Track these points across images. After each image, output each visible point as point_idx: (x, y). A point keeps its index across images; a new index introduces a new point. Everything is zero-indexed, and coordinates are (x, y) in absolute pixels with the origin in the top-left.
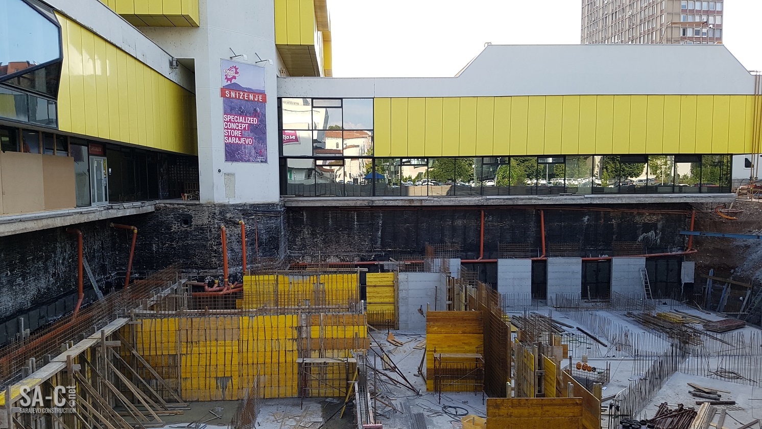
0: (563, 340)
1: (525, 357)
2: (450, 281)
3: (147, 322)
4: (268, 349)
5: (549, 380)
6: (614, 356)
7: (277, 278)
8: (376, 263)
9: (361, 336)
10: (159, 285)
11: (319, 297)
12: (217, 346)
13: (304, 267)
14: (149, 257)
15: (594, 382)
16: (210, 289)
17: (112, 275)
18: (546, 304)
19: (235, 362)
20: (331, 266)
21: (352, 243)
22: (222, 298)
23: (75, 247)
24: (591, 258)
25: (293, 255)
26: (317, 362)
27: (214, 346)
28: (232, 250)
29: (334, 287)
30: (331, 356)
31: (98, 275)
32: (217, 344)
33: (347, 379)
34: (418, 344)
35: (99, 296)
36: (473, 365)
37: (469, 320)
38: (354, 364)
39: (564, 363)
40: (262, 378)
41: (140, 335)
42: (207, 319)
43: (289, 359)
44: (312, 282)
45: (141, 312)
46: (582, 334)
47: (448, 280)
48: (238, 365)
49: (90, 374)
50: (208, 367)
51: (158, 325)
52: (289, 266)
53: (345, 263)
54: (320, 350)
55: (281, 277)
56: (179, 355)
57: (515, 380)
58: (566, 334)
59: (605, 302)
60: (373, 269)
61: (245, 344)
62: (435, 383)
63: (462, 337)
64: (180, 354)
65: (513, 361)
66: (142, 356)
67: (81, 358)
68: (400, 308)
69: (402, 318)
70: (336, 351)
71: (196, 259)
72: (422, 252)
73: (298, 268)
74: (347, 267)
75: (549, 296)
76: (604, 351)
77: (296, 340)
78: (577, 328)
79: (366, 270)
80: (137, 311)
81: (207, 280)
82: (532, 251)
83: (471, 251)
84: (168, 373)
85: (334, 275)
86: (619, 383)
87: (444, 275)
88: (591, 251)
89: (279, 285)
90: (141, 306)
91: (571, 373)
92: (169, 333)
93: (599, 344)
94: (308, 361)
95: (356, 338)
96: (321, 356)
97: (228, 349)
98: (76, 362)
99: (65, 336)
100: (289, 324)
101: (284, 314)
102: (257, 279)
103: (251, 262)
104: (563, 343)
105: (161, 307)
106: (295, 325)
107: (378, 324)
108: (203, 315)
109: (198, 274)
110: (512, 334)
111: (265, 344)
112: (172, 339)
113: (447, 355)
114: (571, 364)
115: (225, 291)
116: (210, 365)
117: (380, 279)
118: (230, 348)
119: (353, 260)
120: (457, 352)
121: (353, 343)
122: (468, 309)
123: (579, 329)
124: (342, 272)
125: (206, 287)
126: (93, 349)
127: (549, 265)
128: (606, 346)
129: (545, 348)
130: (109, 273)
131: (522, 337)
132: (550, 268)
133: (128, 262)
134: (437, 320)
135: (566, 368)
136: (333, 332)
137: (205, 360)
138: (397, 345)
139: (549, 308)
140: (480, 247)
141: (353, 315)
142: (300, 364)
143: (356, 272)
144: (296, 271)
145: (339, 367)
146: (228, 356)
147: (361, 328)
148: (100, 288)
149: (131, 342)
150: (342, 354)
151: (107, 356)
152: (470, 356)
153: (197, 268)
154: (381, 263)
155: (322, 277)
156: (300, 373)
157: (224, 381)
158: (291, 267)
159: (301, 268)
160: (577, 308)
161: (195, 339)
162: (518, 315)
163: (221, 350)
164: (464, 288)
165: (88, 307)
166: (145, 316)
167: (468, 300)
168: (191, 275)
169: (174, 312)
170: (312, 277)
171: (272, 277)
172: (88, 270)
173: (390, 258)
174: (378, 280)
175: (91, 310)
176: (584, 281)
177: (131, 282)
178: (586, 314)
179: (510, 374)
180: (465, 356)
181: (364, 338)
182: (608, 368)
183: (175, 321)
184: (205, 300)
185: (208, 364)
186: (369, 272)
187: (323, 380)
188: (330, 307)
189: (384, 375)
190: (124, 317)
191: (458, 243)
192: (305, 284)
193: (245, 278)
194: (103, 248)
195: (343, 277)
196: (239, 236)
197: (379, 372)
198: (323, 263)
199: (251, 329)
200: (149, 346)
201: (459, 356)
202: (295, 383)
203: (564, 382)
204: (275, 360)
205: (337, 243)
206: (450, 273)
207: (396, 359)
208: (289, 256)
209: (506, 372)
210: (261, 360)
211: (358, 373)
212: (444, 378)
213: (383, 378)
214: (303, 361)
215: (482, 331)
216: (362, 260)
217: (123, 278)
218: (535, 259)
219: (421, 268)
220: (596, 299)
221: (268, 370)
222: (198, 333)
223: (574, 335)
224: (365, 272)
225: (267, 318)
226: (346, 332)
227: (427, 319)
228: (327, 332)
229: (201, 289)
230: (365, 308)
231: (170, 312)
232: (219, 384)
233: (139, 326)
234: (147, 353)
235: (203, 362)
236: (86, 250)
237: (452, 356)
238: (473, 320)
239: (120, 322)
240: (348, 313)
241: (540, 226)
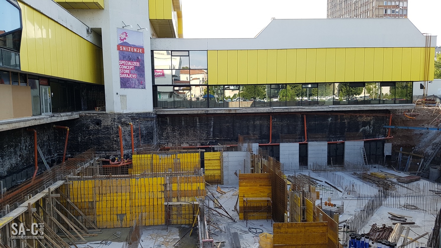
0: (317, 189)
1: (295, 199)
2: (253, 156)
3: (76, 183)
4: (147, 197)
5: (309, 212)
6: (346, 198)
7: (152, 156)
8: (210, 146)
9: (201, 188)
10: (83, 161)
11: (177, 166)
12: (117, 196)
13: (168, 149)
14: (76, 145)
15: (334, 212)
16: (113, 163)
17: (55, 155)
18: (307, 169)
19: (128, 205)
20: (184, 149)
21: (196, 135)
22: (119, 168)
23: (32, 139)
24: (333, 142)
25: (161, 142)
26: (176, 204)
27: (115, 196)
28: (126, 140)
29: (186, 160)
30: (184, 201)
31: (47, 156)
32: (117, 195)
33: (194, 214)
34: (234, 193)
35: (47, 168)
36: (266, 204)
37: (263, 178)
38: (197, 205)
39: (318, 202)
40: (144, 214)
41: (71, 190)
42: (111, 180)
43: (159, 203)
44: (173, 158)
45: (72, 177)
46: (328, 185)
47: (251, 156)
48: (129, 207)
49: (42, 214)
50: (112, 208)
51: (82, 184)
52: (159, 150)
53: (192, 147)
54: (178, 197)
55: (154, 156)
56: (95, 201)
57: (290, 212)
58: (319, 185)
59: (341, 167)
60: (208, 150)
61: (134, 195)
62: (244, 215)
63: (259, 188)
64: (96, 201)
65: (289, 201)
66: (73, 202)
67: (37, 204)
68: (224, 172)
69: (225, 178)
70: (187, 198)
71: (104, 146)
72: (237, 140)
73: (165, 150)
74: (193, 149)
75: (309, 164)
76: (340, 195)
77: (163, 192)
78: (325, 182)
79: (204, 150)
80: (69, 176)
81: (111, 158)
82: (299, 138)
83: (265, 139)
84: (88, 212)
85: (186, 154)
86: (349, 213)
87: (249, 153)
88: (333, 138)
89: (153, 160)
90: (72, 173)
91: (322, 208)
92: (88, 189)
93: (338, 191)
94: (170, 203)
95: (198, 190)
96: (178, 201)
97: (124, 198)
98: (34, 207)
99: (28, 191)
100: (159, 182)
101: (156, 177)
102: (141, 157)
103: (137, 147)
104: (317, 191)
105: (84, 174)
106: (163, 183)
107: (211, 182)
108: (109, 178)
109: (106, 154)
110: (288, 186)
111: (145, 194)
112: (90, 192)
113: (251, 199)
114: (321, 202)
115: (121, 164)
116: (113, 207)
117: (212, 156)
118: (125, 197)
119: (197, 145)
120: (256, 197)
121: (197, 193)
122: (263, 172)
123: (326, 182)
124: (190, 152)
125: (111, 162)
126: (44, 199)
127: (309, 146)
128: (342, 192)
129: (306, 194)
130: (53, 154)
131: (293, 187)
132: (309, 148)
133: (64, 147)
134: (245, 179)
135: (318, 205)
136: (185, 187)
137: (110, 204)
138: (222, 193)
139: (309, 171)
140: (269, 136)
141: (196, 177)
142: (166, 206)
143: (198, 152)
144: (163, 152)
145: (189, 207)
146: (124, 202)
147: (201, 184)
148: (48, 163)
149: (66, 194)
150: (190, 199)
151: (52, 203)
152: (264, 199)
153: (105, 151)
154: (213, 146)
155: (178, 155)
156: (166, 211)
157: (121, 216)
158: (160, 150)
159: (166, 150)
160: (325, 170)
161: (104, 192)
162: (291, 175)
163: (119, 198)
164: (260, 160)
165: (40, 175)
166: (74, 179)
167: (263, 167)
168: (101, 155)
169: (91, 177)
170: (172, 155)
171: (149, 156)
172: (41, 152)
173: (218, 144)
174: (211, 156)
175: (42, 176)
176: (329, 155)
177: (66, 159)
178: (330, 174)
179: (287, 209)
180: (261, 199)
181: (203, 190)
182: (343, 205)
183: (92, 182)
184: (110, 169)
185: (112, 206)
186: (206, 152)
187: (179, 215)
188: (183, 172)
189: (215, 211)
190: (62, 180)
191: (257, 135)
192: (168, 160)
193: (133, 156)
194: (49, 140)
195: (191, 155)
196: (129, 132)
197: (212, 209)
198: (179, 147)
199: (137, 186)
200: (77, 197)
201: (258, 199)
202: (163, 217)
203: (317, 213)
204: (151, 204)
205: (187, 135)
206: (253, 151)
207: (221, 201)
208: (159, 143)
209: (285, 208)
210: (143, 204)
211: (200, 210)
212: (249, 212)
213: (214, 212)
214: (168, 204)
215: (271, 185)
216: (202, 145)
217: (62, 157)
218: (301, 143)
219: (236, 149)
220: (336, 165)
221: (147, 210)
222: (106, 189)
223: (323, 186)
224: (204, 152)
225: (146, 179)
226: (193, 186)
227: (239, 178)
228: (181, 187)
229: (108, 163)
230: (204, 173)
231: (89, 177)
232: (119, 218)
233: (71, 185)
234: (76, 201)
235: (109, 206)
236: (39, 141)
237: (254, 199)
238: (265, 178)
239: (60, 183)
240: (193, 176)
241: (304, 124)
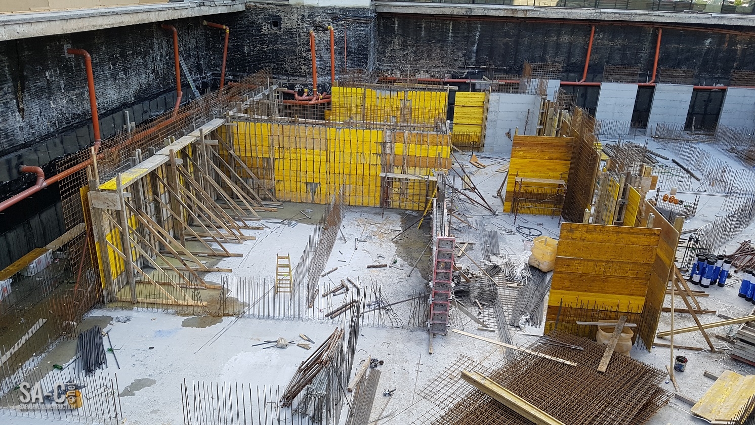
0: (654, 171)
1: (610, 186)
2: (545, 104)
3: (242, 125)
4: (354, 161)
5: (631, 210)
6: (705, 191)
7: (365, 92)
8: (468, 81)
9: (444, 156)
10: (252, 89)
11: (406, 113)
12: (306, 154)
13: (392, 82)
14: (241, 59)
15: (678, 214)
16: (300, 98)
17: (208, 75)
18: (645, 134)
19: (323, 170)
20: (420, 82)
21: (444, 57)
22: (310, 107)
23: (171, 44)
24: (704, 87)
25: (381, 67)
26: (399, 177)
27: (303, 154)
28: (321, 58)
29: (422, 104)
30: (413, 173)
31: (195, 75)
32: (306, 152)
33: (427, 196)
34: (501, 168)
35: (196, 95)
36: (555, 191)
37: (558, 146)
38: (434, 183)
39: (650, 195)
40: (347, 187)
41: (235, 136)
42: (297, 127)
43: (373, 172)
44: (399, 98)
45: (236, 114)
46: (677, 167)
47: (542, 104)
48: (325, 174)
49: (192, 168)
50: (298, 172)
51: (252, 129)
52: (376, 81)
53: (434, 80)
54: (403, 166)
55: (368, 91)
56: (272, 158)
57: (596, 208)
58: (660, 166)
59: (709, 135)
60: (463, 87)
61: (332, 155)
62: (513, 205)
63: (548, 163)
64: (274, 158)
65: (598, 189)
66: (239, 156)
67: (183, 153)
68: (487, 130)
69: (488, 141)
70: (417, 169)
71: (286, 65)
72: (519, 71)
73: (386, 82)
74: (436, 84)
75: (650, 125)
76: (695, 185)
77: (380, 155)
78: (672, 160)
79: (456, 88)
80: (232, 113)
81: (297, 88)
82: (641, 75)
83: (574, 72)
84: (263, 174)
85: (422, 92)
86: (705, 218)
87: (539, 98)
88: (706, 79)
89: (366, 99)
90: (235, 109)
91: (655, 205)
92: (262, 138)
93: (693, 178)
94: (390, 175)
95: (439, 157)
96: (403, 172)
97: (317, 158)
98: (179, 157)
99: (168, 131)
100: (374, 139)
101: (370, 129)
102: (345, 91)
103: (340, 73)
104: (654, 175)
105: (254, 112)
106: (380, 140)
107: (462, 145)
108: (294, 123)
109: (289, 81)
110: (601, 162)
111: (351, 156)
112: (265, 143)
113: (529, 180)
114: (657, 196)
115: (313, 101)
116: (300, 171)
117: (470, 99)
118: (318, 157)
119: (444, 77)
120: (540, 177)
121: (436, 162)
122: (559, 135)
123: (674, 161)
124: (431, 89)
125: (296, 95)
126: (194, 146)
127: (656, 91)
128: (699, 180)
129: (633, 178)
130: (205, 73)
131: (611, 166)
132: (657, 95)
133: (222, 61)
134: (523, 145)
135: (651, 199)
136: (416, 150)
137: (295, 165)
138: (479, 167)
139: (647, 138)
140: (584, 68)
141: (437, 135)
142: (383, 178)
143: (445, 90)
144: (384, 85)
145: (420, 184)
146: (317, 165)
147: (445, 148)
148: (197, 87)
149: (228, 142)
150: (423, 172)
151: (207, 154)
152: (553, 181)
153: (287, 75)
154: (473, 81)
155: (410, 93)
156: (382, 186)
157: (313, 186)
158: (379, 81)
159: (389, 82)
160: (676, 140)
161: (286, 145)
162: (612, 144)
163: (310, 158)
164: (559, 112)
165: (186, 106)
166: (240, 118)
167: (561, 126)
168: (282, 82)
169: (266, 118)
170: (399, 93)
171: (359, 90)
172: (185, 68)
173: (484, 77)
174: (468, 99)
175: (189, 109)
176: (690, 111)
177: (226, 83)
178: (685, 146)
179: (592, 201)
180: (548, 182)
181: (447, 158)
182: (696, 202)
183: (267, 126)
184: (295, 108)
185: (299, 169)
186: (459, 90)
187: (403, 194)
188: (415, 125)
189: (463, 194)
190: (221, 118)
191: (561, 63)
192: (392, 100)
193: (333, 89)
194: (197, 47)
195: (431, 95)
196: (328, 44)
197: (459, 192)
198: (412, 78)
199: (337, 141)
200: (244, 148)
201: (541, 181)
202: (378, 195)
203: (645, 212)
204: (360, 172)
205: (428, 56)
206: (546, 95)
207: (476, 180)
208: (378, 69)
209: (588, 200)
210: (347, 171)
211: (438, 190)
212: (522, 201)
213: (462, 197)
214: (386, 175)
215: (569, 158)
216: (453, 77)
217: (219, 79)
218: (643, 84)
219: (515, 88)
220: (700, 131)
221: (353, 181)
222: (289, 140)
223: (667, 166)
224: (455, 91)
225: (353, 131)
226: (429, 151)
227: (514, 143)
228: (410, 150)
229: (291, 96)
230: (451, 129)
231: (263, 117)
232: (309, 189)
233: (235, 128)
234: (243, 154)
235: (294, 168)
236: (182, 48)
237: (534, 181)
238: (562, 146)
239: (216, 123)
240: (432, 133)
241: (656, 47)
